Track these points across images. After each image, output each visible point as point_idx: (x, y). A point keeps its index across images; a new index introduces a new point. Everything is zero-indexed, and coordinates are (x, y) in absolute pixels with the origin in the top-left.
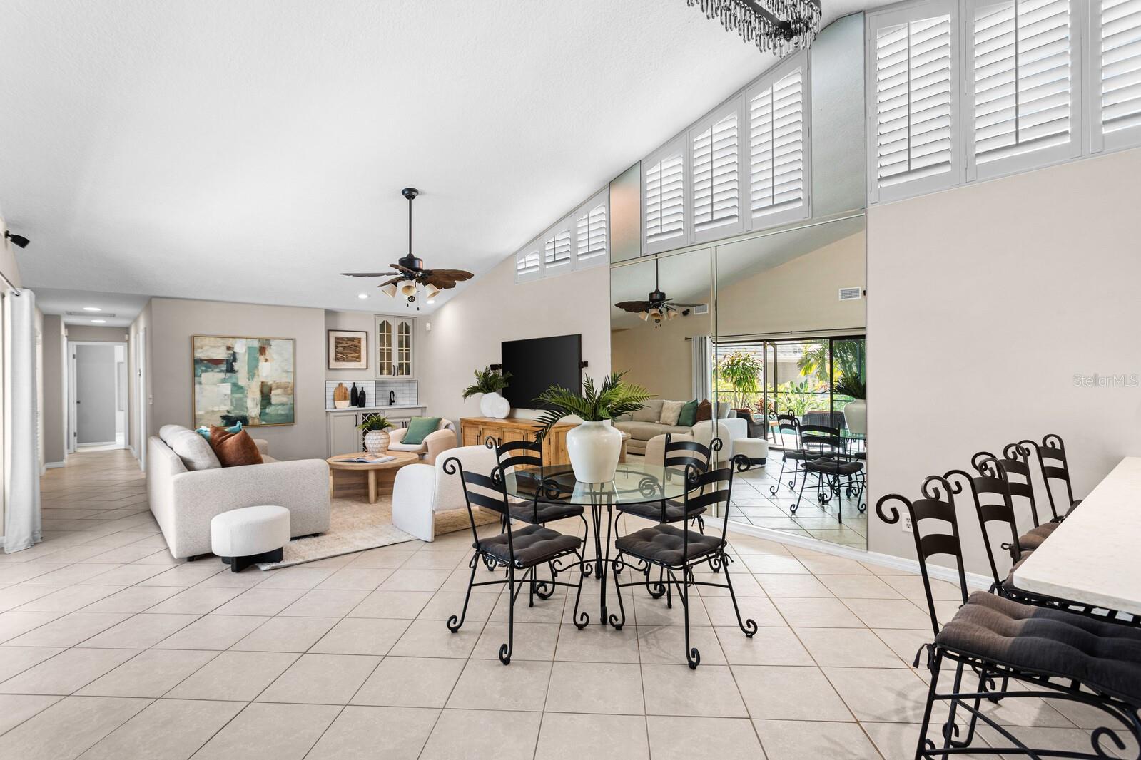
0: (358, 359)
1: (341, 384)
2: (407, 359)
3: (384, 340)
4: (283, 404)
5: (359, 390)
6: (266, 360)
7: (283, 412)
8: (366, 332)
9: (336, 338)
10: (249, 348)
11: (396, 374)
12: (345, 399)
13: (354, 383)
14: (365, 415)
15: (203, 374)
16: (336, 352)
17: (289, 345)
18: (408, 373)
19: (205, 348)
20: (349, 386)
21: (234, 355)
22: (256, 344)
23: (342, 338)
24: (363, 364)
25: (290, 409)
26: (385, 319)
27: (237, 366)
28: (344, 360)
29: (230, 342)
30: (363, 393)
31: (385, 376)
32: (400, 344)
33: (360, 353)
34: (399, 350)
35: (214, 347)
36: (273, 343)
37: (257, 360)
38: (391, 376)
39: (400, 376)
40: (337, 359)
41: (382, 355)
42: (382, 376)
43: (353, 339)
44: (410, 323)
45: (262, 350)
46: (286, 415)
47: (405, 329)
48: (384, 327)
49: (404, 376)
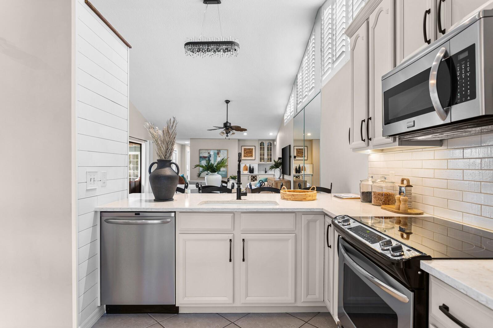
0: (252, 156)
1: (245, 165)
2: (271, 156)
3: (262, 148)
4: (224, 171)
5: (252, 167)
6: (219, 157)
7: (224, 174)
8: (255, 146)
9: (244, 149)
10: (214, 153)
11: (266, 162)
12: (247, 170)
13: (250, 165)
14: (252, 176)
15: (202, 161)
16: (244, 154)
17: (226, 152)
18: (271, 161)
19: (203, 153)
20: (248, 166)
21: (210, 155)
22: (216, 152)
23: (246, 149)
24: (253, 158)
25: (226, 173)
26: (262, 141)
27: (211, 159)
29: (209, 151)
30: (253, 169)
31: (262, 162)
32: (268, 150)
33: (252, 154)
34: (267, 152)
35: (205, 153)
36: (221, 151)
37: (217, 157)
38: (264, 162)
40: (244, 156)
41: (261, 154)
42: (261, 162)
43: (250, 149)
44: (272, 142)
45: (218, 154)
47: (270, 144)
48: (262, 144)
49: (269, 162)
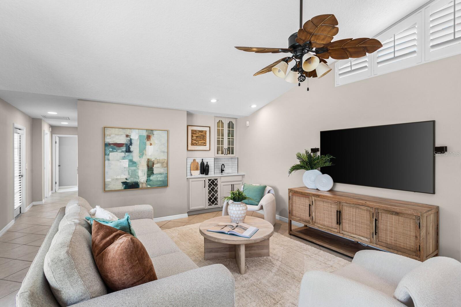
0: (204, 144)
1: (194, 160)
2: (233, 144)
3: (220, 133)
4: (161, 174)
5: (205, 164)
6: (151, 144)
7: (161, 179)
8: (210, 127)
9: (192, 130)
10: (140, 137)
11: (226, 153)
12: (197, 169)
13: (202, 159)
14: (209, 180)
15: (111, 154)
16: (192, 139)
17: (165, 134)
18: (233, 153)
19: (112, 136)
20: (199, 161)
21: (131, 140)
22: (145, 133)
23: (196, 131)
24: (207, 147)
25: (165, 177)
26: (221, 119)
27: (132, 148)
28: (196, 145)
29: (128, 132)
30: (208, 166)
31: (220, 155)
32: (229, 135)
33: (205, 140)
34: (228, 139)
35: (118, 135)
36: (155, 132)
37: (145, 144)
38: (223, 155)
39: (228, 155)
40: (192, 144)
41: (218, 141)
42: (218, 155)
43: (202, 131)
44: (234, 122)
45: (148, 137)
46: (163, 181)
47: (231, 125)
48: (220, 123)
49: (231, 155)
